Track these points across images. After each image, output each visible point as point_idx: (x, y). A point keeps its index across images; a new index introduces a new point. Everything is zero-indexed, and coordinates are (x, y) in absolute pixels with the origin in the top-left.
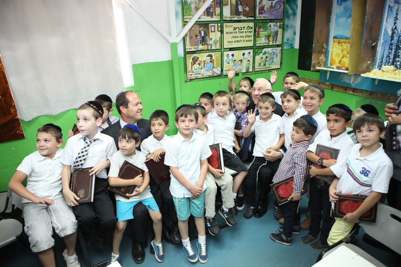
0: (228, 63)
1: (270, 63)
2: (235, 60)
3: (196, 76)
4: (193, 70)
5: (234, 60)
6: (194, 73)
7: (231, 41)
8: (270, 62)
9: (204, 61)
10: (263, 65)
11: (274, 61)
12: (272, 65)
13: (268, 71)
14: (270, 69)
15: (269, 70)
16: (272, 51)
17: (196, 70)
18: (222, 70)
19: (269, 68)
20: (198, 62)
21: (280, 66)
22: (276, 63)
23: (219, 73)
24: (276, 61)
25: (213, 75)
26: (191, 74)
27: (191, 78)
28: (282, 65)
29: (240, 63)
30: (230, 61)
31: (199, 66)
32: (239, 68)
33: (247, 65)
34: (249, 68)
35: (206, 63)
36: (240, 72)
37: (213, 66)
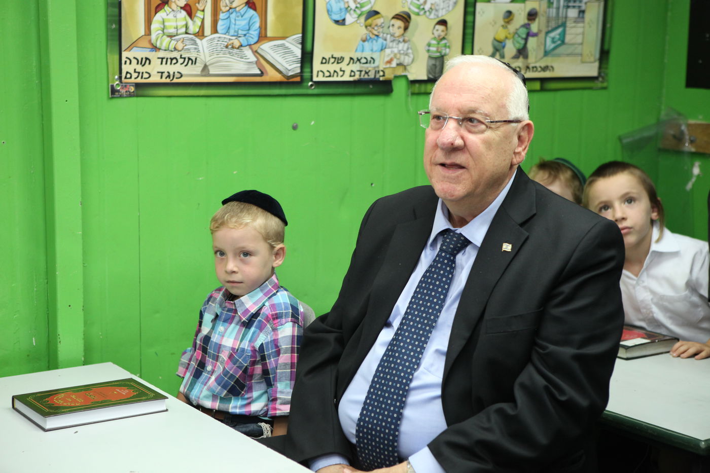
0: (337, 22)
1: (550, 45)
2: (376, 13)
3: (171, 69)
4: (153, 36)
5: (367, 8)
6: (161, 54)
8: (549, 40)
10: (514, 51)
11: (568, 38)
12: (559, 55)
13: (537, 85)
14: (547, 74)
15: (543, 80)
17: (171, 36)
18: (307, 57)
19: (545, 69)
21: (600, 68)
22: (578, 50)
23: (289, 68)
24: (579, 39)
25: (262, 74)
26: (142, 59)
27: (142, 78)
28: (607, 63)
29: (399, 28)
30: (350, 14)
31: (188, 18)
32: (395, 55)
33: (434, 42)
34: (445, 57)
35: (224, 9)
36: (396, 77)
37: (260, 27)
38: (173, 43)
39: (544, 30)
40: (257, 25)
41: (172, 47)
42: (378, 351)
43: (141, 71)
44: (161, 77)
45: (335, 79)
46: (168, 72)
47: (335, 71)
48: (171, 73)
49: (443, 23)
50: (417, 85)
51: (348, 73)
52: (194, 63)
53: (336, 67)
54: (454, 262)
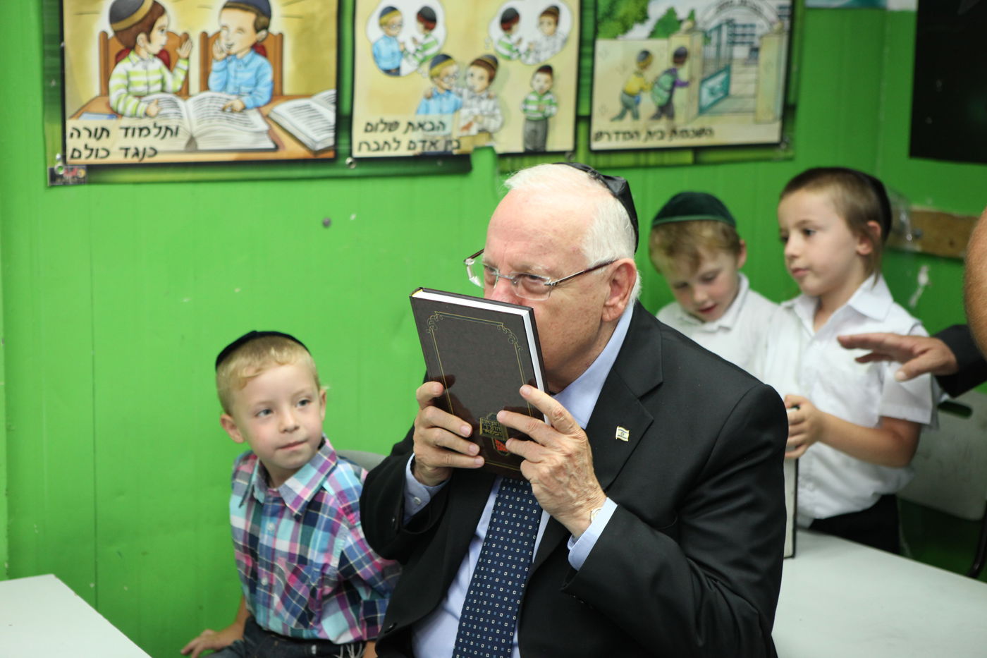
0: (388, 72)
1: (707, 99)
2: (447, 57)
3: (141, 143)
4: (113, 97)
5: (432, 51)
6: (125, 122)
8: (705, 92)
9: (206, 40)
10: (653, 109)
11: (734, 89)
12: (721, 113)
13: (688, 157)
14: (704, 141)
15: (697, 150)
16: (723, 15)
17: (139, 96)
18: (343, 123)
19: (700, 133)
20: (159, 40)
21: (783, 129)
22: (750, 104)
23: (318, 138)
24: (751, 89)
25: (277, 148)
26: (96, 130)
27: (97, 156)
28: (793, 123)
29: (481, 78)
30: (408, 61)
31: (165, 70)
32: (476, 118)
33: (534, 98)
34: (551, 121)
35: (218, 56)
36: (478, 149)
37: (273, 82)
38: (142, 107)
39: (698, 77)
40: (269, 77)
41: (141, 111)
43: (95, 148)
44: (126, 155)
45: (386, 153)
46: (137, 149)
47: (386, 143)
48: (141, 150)
49: (547, 69)
50: (509, 161)
51: (405, 144)
52: (174, 133)
53: (387, 136)
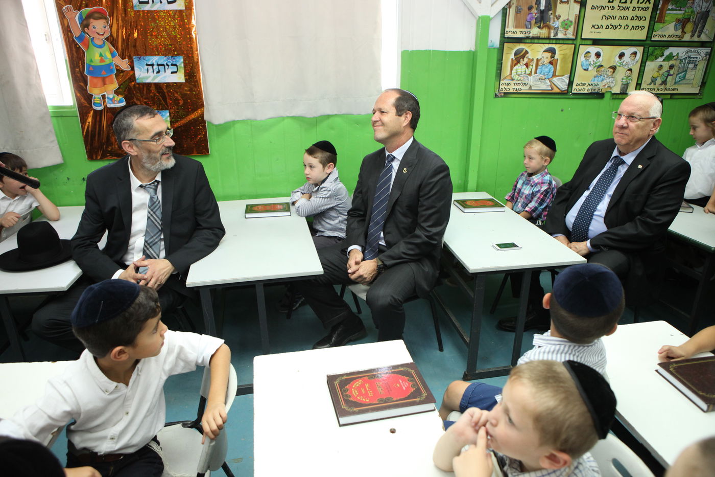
0: (585, 70)
1: (678, 79)
2: (602, 66)
3: (518, 87)
4: (513, 75)
5: (598, 64)
6: (514, 82)
7: (600, 26)
8: (677, 77)
9: (538, 60)
10: (660, 82)
11: (687, 77)
12: (681, 84)
13: (669, 97)
14: (675, 92)
15: (672, 94)
16: (688, 55)
17: (519, 75)
18: (571, 83)
19: (673, 90)
20: (526, 60)
21: (702, 90)
22: (691, 82)
23: (563, 87)
24: (692, 77)
25: (552, 90)
26: (508, 83)
27: (507, 90)
28: (704, 88)
29: (611, 72)
30: (591, 66)
31: (526, 68)
32: (607, 83)
33: (625, 78)
34: (629, 84)
35: (540, 65)
36: (606, 92)
38: (520, 78)
40: (553, 71)
41: (519, 79)
42: (582, 200)
43: (507, 88)
44: (513, 91)
45: (581, 92)
46: (517, 89)
47: (581, 89)
49: (630, 70)
50: (615, 95)
51: (587, 90)
53: (582, 87)
54: (617, 168)
